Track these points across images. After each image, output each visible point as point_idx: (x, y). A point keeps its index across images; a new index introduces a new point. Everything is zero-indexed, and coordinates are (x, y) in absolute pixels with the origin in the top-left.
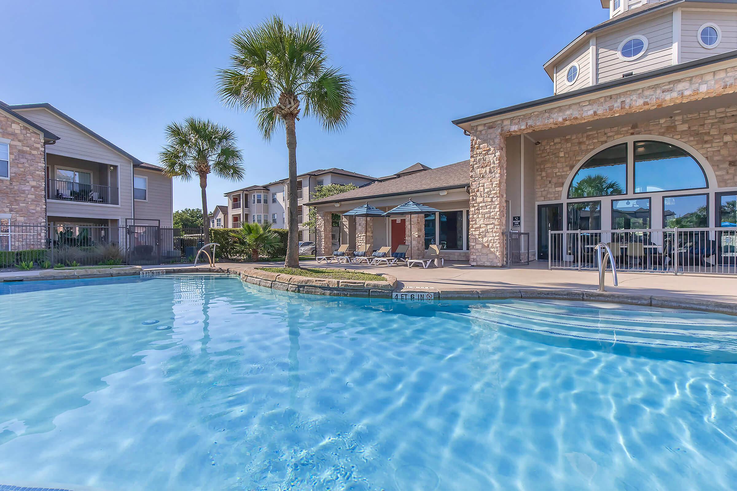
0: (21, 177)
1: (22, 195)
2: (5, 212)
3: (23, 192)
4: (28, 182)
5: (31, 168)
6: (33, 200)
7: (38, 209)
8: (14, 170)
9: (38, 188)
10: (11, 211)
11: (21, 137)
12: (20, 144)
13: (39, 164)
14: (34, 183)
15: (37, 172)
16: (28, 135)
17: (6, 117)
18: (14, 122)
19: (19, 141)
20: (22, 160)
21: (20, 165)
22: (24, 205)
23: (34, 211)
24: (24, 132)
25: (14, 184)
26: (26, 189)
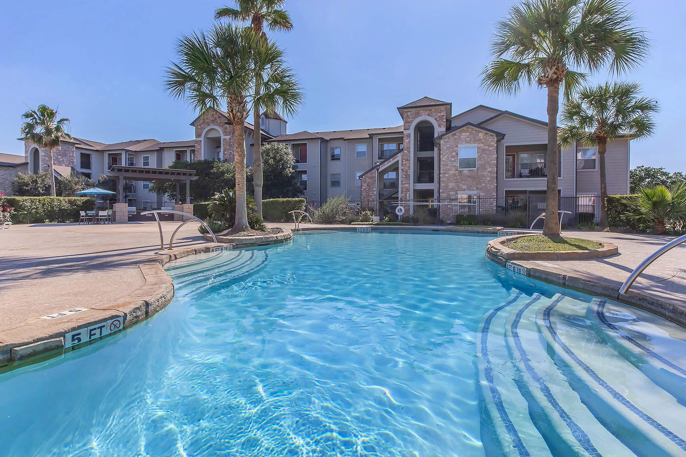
0: (483, 167)
1: (483, 178)
2: (474, 190)
3: (484, 176)
4: (487, 169)
5: (489, 159)
6: (489, 181)
7: (492, 186)
8: (480, 162)
9: (492, 172)
10: (477, 189)
11: (483, 141)
12: (482, 145)
13: (494, 156)
14: (490, 170)
15: (492, 162)
16: (487, 138)
17: (476, 130)
18: (480, 132)
19: (483, 143)
20: (484, 155)
21: (482, 159)
22: (484, 184)
23: (489, 188)
24: (485, 136)
25: (479, 171)
26: (485, 174)
